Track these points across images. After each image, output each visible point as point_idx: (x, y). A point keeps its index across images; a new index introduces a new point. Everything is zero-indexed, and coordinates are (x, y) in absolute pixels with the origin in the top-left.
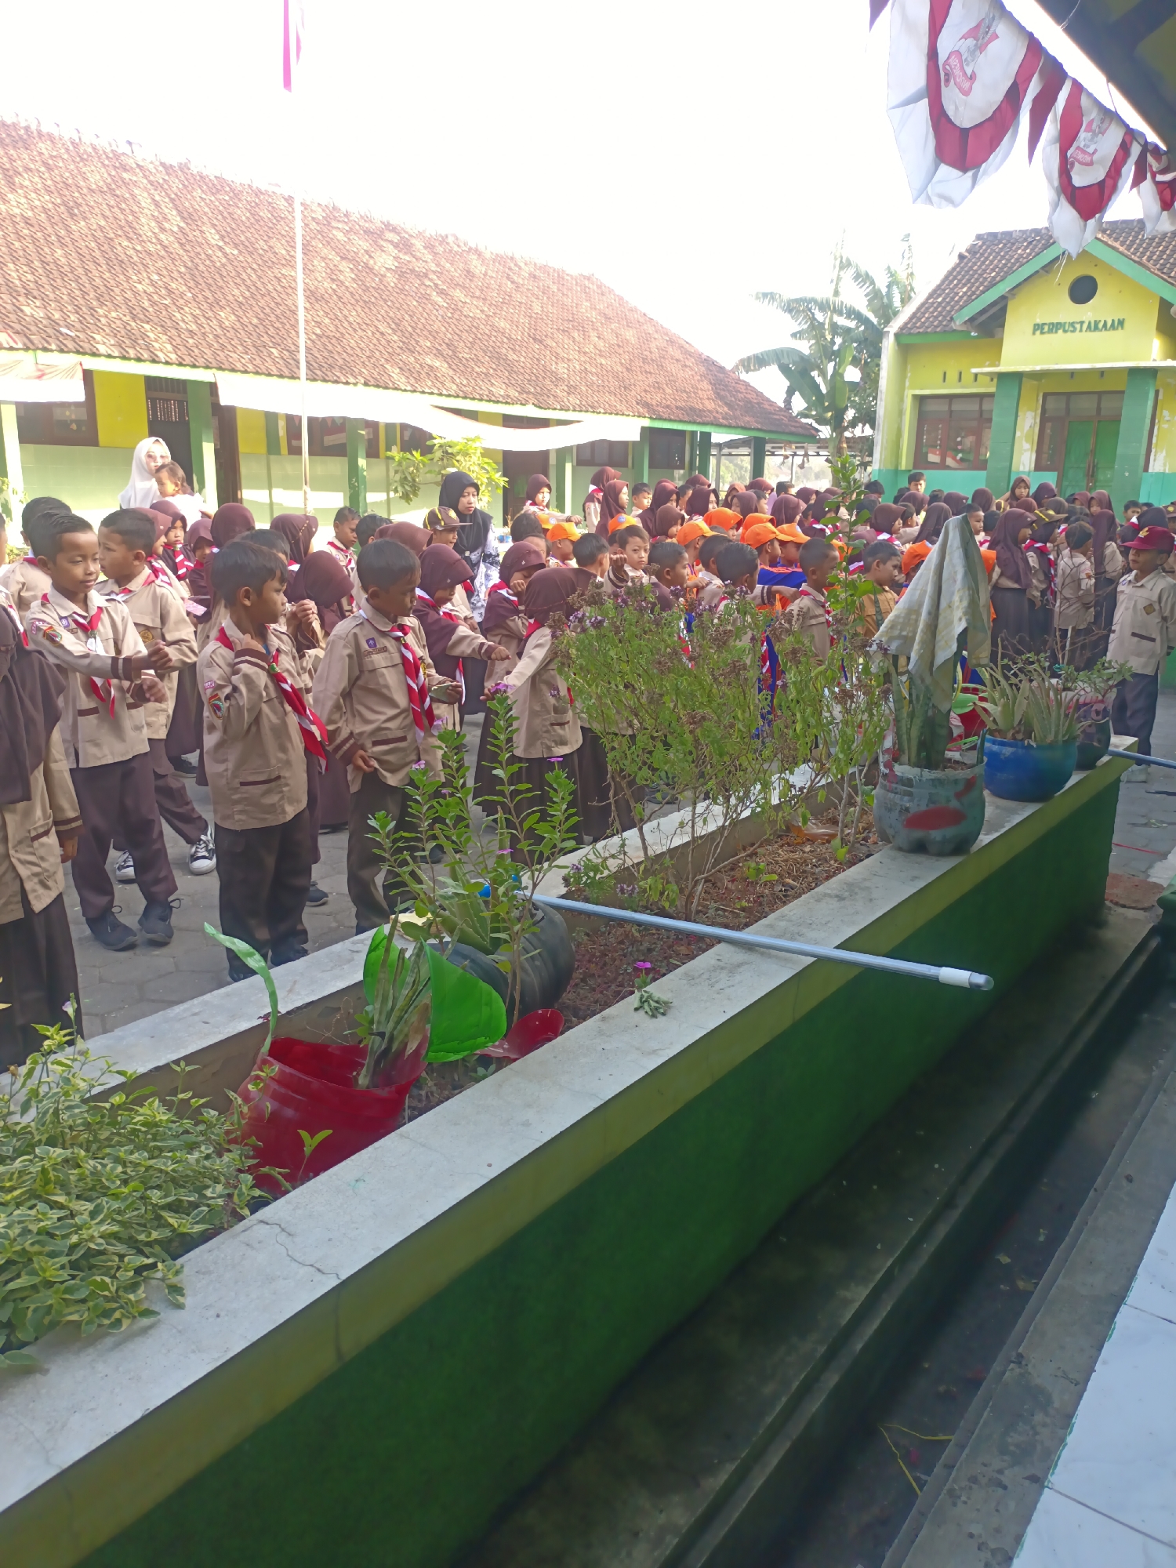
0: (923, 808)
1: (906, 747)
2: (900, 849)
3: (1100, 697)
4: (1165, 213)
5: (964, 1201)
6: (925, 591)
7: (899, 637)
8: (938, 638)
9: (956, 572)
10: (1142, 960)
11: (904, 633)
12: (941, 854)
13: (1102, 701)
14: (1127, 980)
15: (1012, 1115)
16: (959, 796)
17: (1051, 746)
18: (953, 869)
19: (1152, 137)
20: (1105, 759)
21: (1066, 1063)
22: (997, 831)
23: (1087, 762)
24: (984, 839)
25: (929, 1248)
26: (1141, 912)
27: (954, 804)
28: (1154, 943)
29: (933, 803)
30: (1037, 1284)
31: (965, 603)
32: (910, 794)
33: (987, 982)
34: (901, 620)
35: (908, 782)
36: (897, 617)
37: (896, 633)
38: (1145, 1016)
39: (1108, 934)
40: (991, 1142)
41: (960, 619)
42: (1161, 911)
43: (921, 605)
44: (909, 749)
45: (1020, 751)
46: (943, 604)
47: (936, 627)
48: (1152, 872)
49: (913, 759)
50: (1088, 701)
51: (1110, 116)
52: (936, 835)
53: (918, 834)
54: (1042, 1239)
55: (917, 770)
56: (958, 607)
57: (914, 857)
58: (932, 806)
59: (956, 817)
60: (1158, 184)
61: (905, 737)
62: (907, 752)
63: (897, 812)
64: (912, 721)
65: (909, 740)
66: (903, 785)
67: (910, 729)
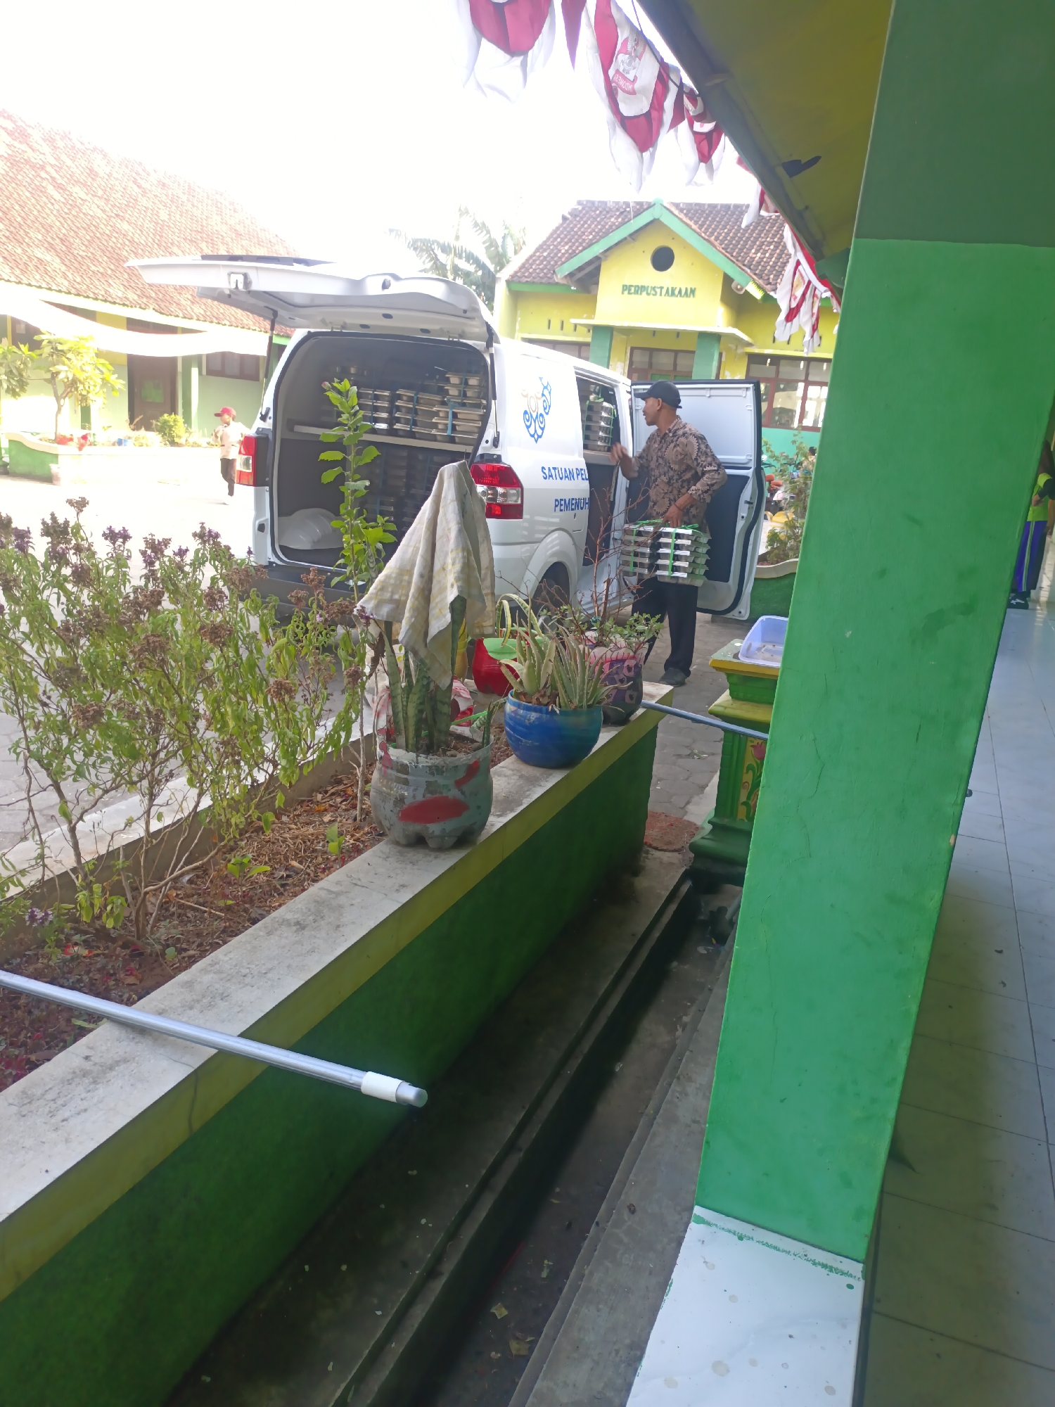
0: (420, 798)
1: (402, 727)
2: (397, 843)
3: (632, 654)
4: (702, 164)
5: (448, 1267)
6: (418, 549)
7: (391, 601)
8: (432, 605)
9: (449, 529)
10: (673, 907)
11: (396, 597)
12: (441, 849)
13: (634, 657)
14: (657, 934)
15: (521, 1128)
16: (459, 784)
17: (576, 711)
18: (461, 860)
19: (687, 81)
20: (640, 711)
21: (587, 1045)
22: (512, 810)
23: (622, 720)
24: (496, 822)
25: (397, 1348)
26: (676, 854)
27: (454, 793)
28: (685, 888)
29: (432, 793)
31: (458, 567)
32: (406, 782)
33: (419, 1096)
34: (392, 581)
35: (403, 769)
36: (388, 577)
37: (387, 595)
38: (675, 964)
39: (641, 883)
40: (494, 1170)
41: (452, 586)
42: (692, 855)
43: (413, 565)
44: (406, 728)
45: (544, 716)
46: (437, 566)
47: (430, 590)
49: (411, 741)
50: (619, 657)
51: (639, 36)
52: (434, 828)
53: (415, 827)
55: (412, 755)
56: (451, 570)
57: (412, 854)
58: (429, 796)
59: (455, 808)
60: (695, 134)
61: (401, 715)
62: (403, 733)
63: (392, 802)
64: (408, 698)
65: (406, 719)
66: (398, 771)
67: (407, 706)
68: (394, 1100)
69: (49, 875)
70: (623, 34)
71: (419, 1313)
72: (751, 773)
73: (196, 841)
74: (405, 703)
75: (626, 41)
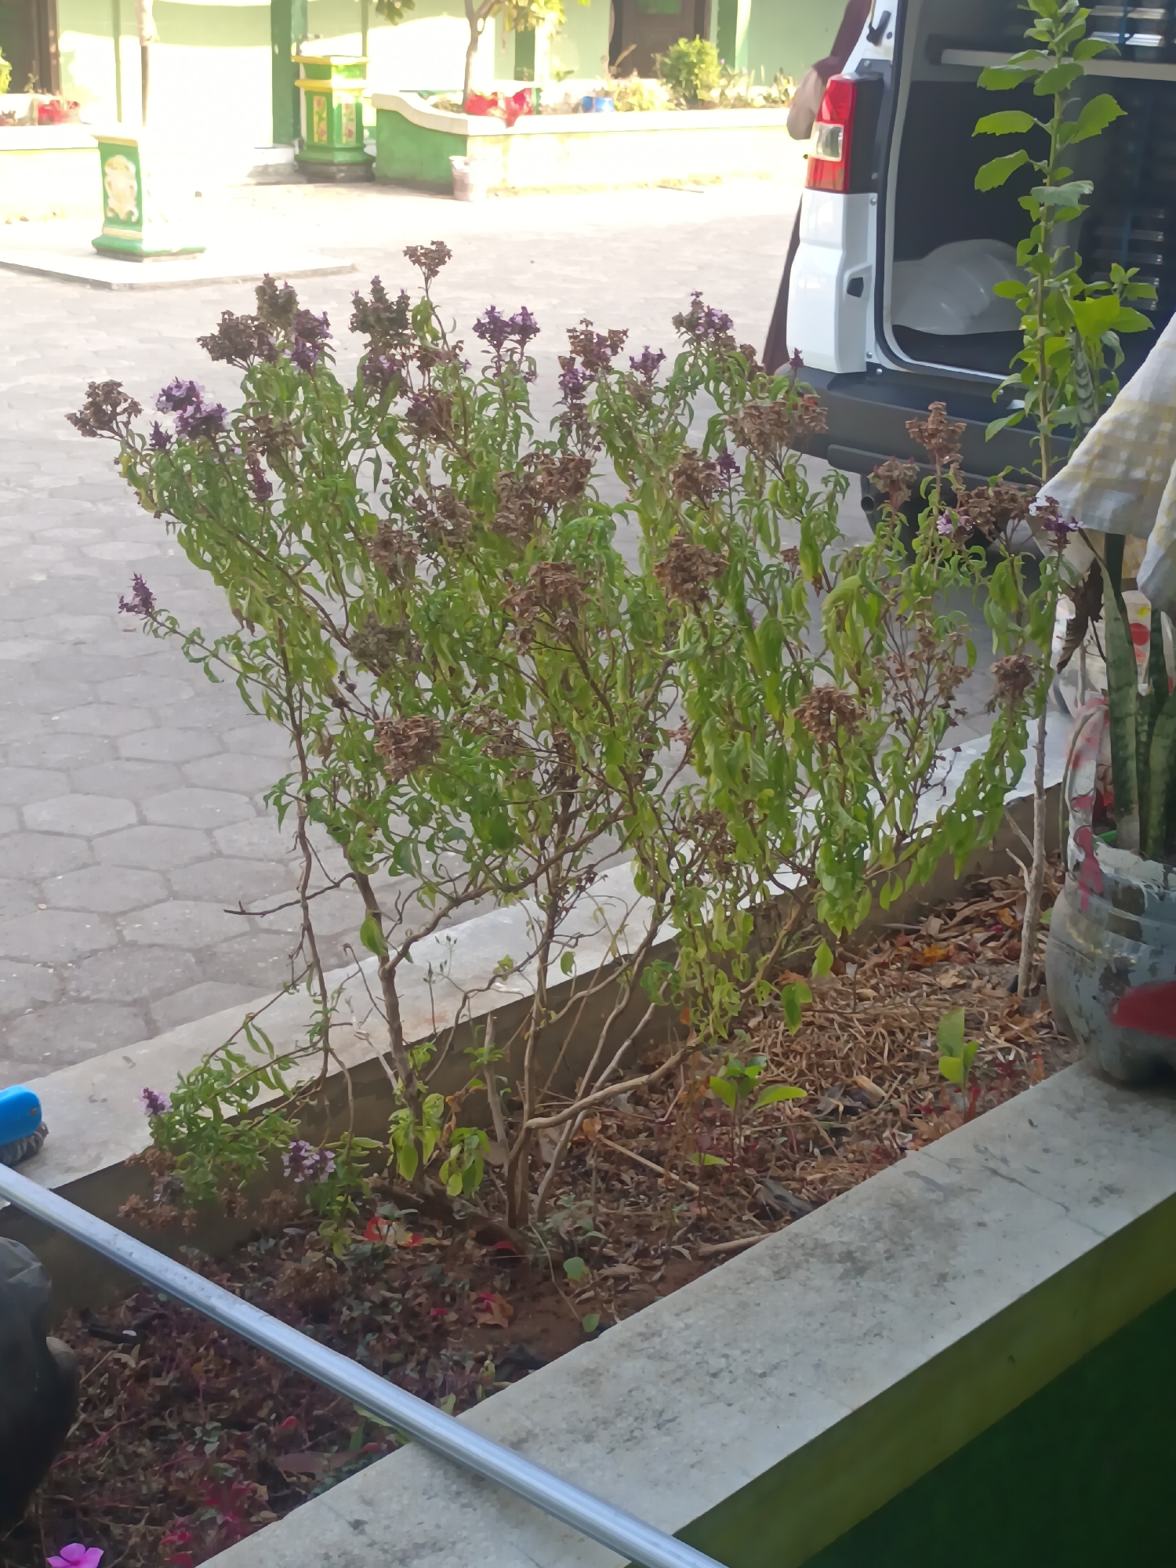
0: (1168, 973)
1: (1134, 795)
2: (1105, 1076)
7: (1125, 483)
11: (1139, 474)
32: (1134, 933)
34: (1130, 435)
35: (1129, 898)
36: (1120, 424)
37: (1117, 470)
44: (1143, 797)
49: (1153, 832)
53: (1155, 1041)
55: (1155, 868)
57: (1139, 1110)
61: (1132, 765)
62: (1135, 807)
63: (1097, 975)
64: (1152, 725)
65: (1144, 776)
66: (1117, 904)
67: (1148, 745)
69: (333, 1069)
73: (647, 1017)
74: (1144, 738)
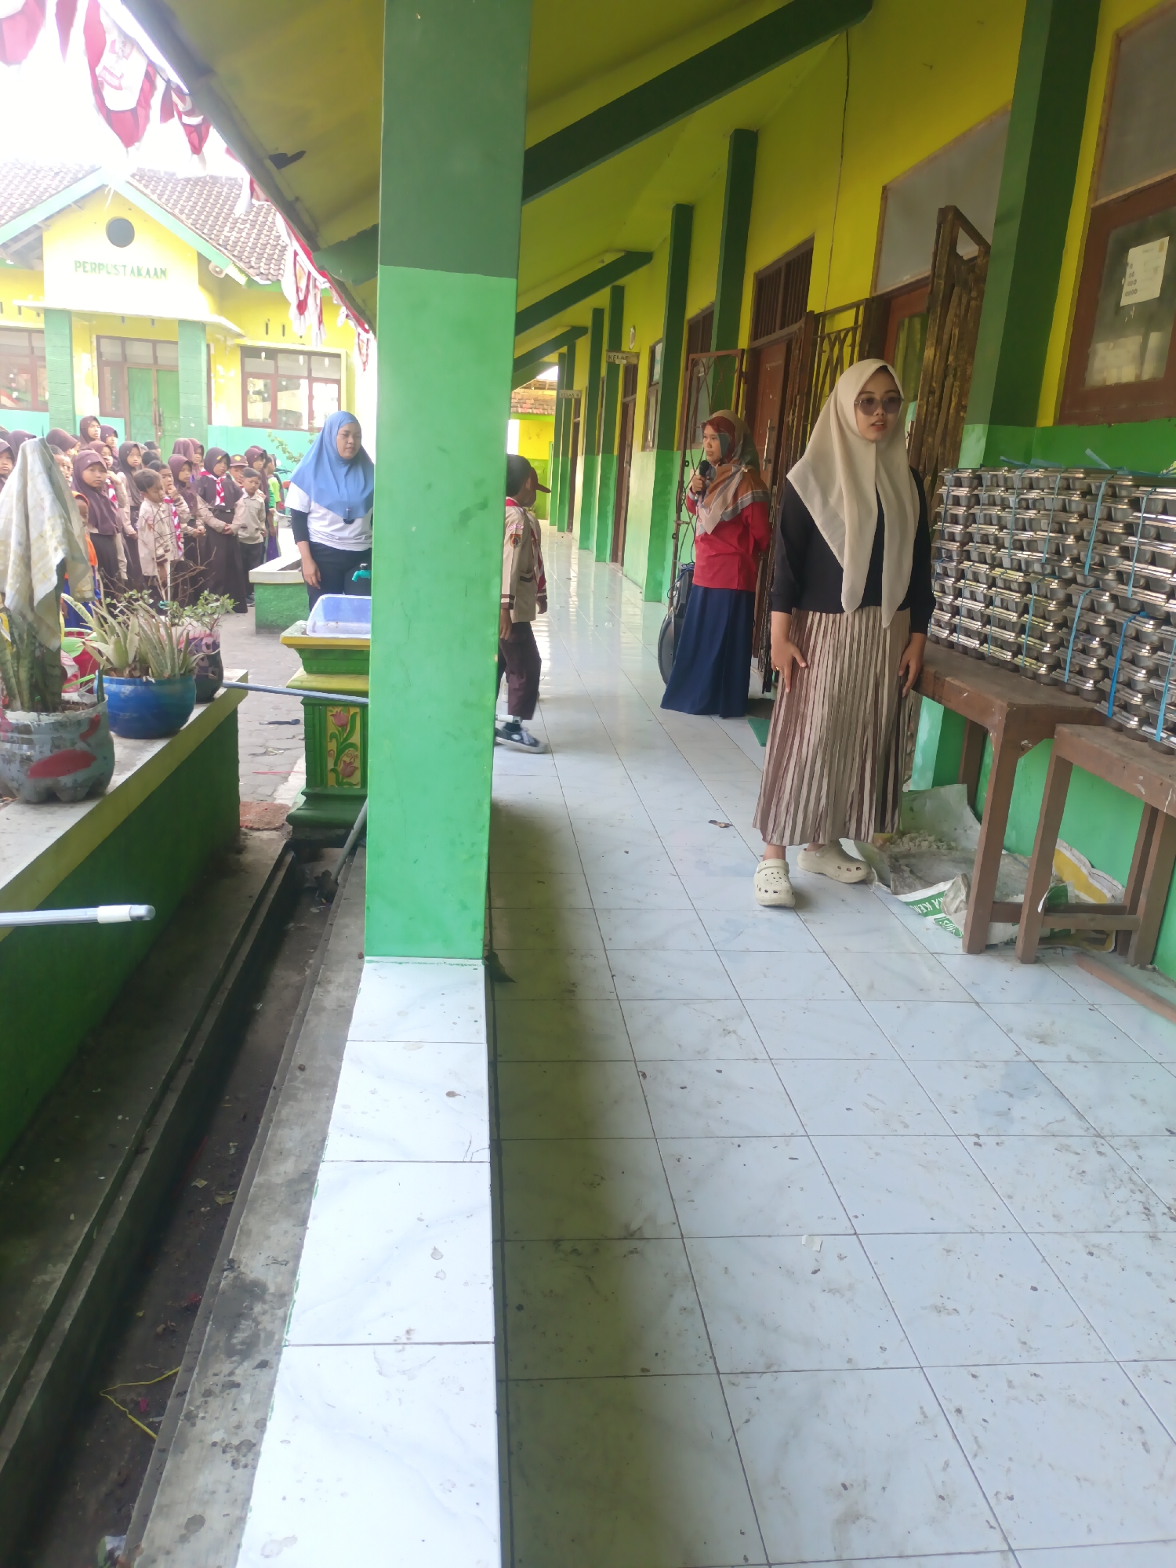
0: (47, 753)
1: (16, 692)
2: (28, 802)
3: (208, 631)
5: (152, 1144)
6: (10, 520)
8: (34, 570)
9: (42, 499)
10: (281, 874)
12: (74, 800)
13: (210, 635)
14: (271, 895)
15: (187, 1045)
16: (84, 737)
17: (170, 681)
18: (90, 814)
19: (176, 79)
20: (221, 691)
21: (229, 983)
22: (129, 770)
23: (206, 697)
24: (117, 779)
25: (124, 1200)
26: (274, 832)
27: (81, 746)
28: (289, 858)
29: (58, 747)
30: (234, 1194)
31: (59, 532)
32: (30, 742)
33: (149, 911)
35: (25, 729)
38: (291, 925)
39: (248, 858)
40: (171, 1076)
41: (56, 549)
42: (291, 827)
43: (8, 535)
44: (20, 693)
45: (139, 687)
46: (33, 535)
47: (29, 558)
48: (276, 795)
49: (26, 705)
50: (197, 636)
51: (128, 40)
52: (66, 780)
53: (47, 782)
54: (232, 1151)
55: (33, 715)
56: (51, 536)
57: (45, 809)
58: (56, 751)
59: (84, 760)
60: (185, 126)
61: (13, 680)
62: (18, 696)
63: (17, 762)
64: (18, 663)
65: (19, 683)
66: (20, 733)
67: (18, 671)
68: (128, 919)
70: (111, 36)
71: (136, 1177)
72: (334, 740)
74: (16, 669)
75: (114, 42)
